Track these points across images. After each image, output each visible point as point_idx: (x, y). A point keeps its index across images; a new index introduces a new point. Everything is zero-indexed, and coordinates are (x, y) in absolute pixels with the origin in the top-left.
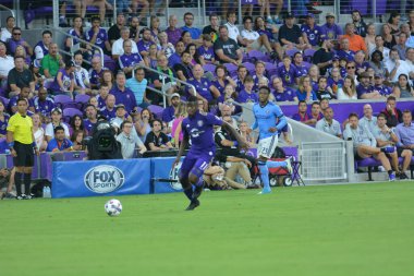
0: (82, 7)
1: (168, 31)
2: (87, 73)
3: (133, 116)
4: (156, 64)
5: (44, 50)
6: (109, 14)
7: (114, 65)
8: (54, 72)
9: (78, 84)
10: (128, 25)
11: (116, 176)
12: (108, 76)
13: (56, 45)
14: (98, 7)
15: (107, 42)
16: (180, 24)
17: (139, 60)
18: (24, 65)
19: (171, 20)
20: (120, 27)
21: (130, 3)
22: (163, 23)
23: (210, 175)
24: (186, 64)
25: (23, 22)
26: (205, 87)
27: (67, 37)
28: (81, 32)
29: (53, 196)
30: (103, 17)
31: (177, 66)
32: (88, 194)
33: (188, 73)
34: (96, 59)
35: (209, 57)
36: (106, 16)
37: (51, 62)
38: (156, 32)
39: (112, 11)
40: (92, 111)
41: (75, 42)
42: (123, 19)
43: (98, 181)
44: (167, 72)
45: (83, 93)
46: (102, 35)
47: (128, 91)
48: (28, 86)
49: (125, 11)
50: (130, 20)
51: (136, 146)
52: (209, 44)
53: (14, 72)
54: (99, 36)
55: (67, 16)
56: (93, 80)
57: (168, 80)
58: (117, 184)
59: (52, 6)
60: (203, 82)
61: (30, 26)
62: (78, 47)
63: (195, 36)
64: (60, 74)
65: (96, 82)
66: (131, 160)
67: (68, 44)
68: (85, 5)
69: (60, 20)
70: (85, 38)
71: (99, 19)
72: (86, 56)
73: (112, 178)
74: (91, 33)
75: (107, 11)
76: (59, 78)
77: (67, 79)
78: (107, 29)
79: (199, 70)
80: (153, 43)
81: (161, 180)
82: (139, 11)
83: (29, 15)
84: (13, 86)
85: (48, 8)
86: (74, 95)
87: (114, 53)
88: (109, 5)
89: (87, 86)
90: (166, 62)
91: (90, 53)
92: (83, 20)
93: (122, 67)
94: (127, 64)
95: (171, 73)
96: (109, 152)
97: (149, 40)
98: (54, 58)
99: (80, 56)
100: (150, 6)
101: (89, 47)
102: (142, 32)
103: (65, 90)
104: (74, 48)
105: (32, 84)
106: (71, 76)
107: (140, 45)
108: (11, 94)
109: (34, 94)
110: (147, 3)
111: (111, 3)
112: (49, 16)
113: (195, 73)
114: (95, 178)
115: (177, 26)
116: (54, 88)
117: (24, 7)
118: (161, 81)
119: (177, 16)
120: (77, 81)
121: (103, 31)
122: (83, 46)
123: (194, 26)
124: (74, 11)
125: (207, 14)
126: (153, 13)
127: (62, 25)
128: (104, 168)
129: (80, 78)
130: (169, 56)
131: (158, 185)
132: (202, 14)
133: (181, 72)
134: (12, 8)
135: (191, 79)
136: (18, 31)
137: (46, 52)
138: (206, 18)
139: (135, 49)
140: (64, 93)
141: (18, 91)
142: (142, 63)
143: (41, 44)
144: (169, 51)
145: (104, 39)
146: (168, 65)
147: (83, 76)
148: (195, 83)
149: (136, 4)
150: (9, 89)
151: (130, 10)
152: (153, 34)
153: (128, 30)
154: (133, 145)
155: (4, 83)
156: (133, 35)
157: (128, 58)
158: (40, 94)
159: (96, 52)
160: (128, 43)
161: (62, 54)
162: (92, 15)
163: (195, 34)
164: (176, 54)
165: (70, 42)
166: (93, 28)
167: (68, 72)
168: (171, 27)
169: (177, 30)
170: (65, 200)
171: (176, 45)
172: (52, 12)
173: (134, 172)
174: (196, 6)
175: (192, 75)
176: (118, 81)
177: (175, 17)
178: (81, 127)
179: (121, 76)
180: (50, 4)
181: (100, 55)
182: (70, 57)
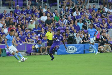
0: (65, 3)
1: (89, 9)
2: (67, 21)
4: (85, 18)
5: (55, 14)
6: (73, 5)
8: (58, 20)
9: (64, 24)
10: (78, 8)
13: (58, 13)
14: (69, 3)
15: (72, 12)
16: (92, 7)
17: (81, 17)
18: (50, 19)
19: (89, 6)
20: (75, 8)
21: (78, 2)
22: (87, 7)
23: (100, 49)
24: (93, 18)
25: (49, 7)
26: (98, 24)
27: (61, 11)
28: (65, 9)
29: (58, 54)
30: (71, 6)
31: (91, 19)
32: (67, 54)
33: (94, 21)
34: (69, 17)
35: (100, 16)
36: (72, 5)
37: (57, 18)
38: (85, 10)
39: (73, 4)
40: (68, 31)
41: (63, 12)
42: (76, 6)
43: (70, 50)
45: (66, 26)
46: (71, 10)
47: (78, 26)
48: (51, 24)
49: (77, 4)
50: (78, 6)
51: (80, 41)
52: (100, 13)
53: (47, 20)
54: (70, 11)
55: (61, 5)
56: (68, 23)
57: (88, 23)
58: (75, 51)
59: (57, 2)
60: (98, 23)
61: (51, 8)
62: (64, 14)
63: (96, 11)
64: (59, 21)
65: (69, 23)
67: (61, 13)
68: (66, 2)
69: (59, 6)
70: (66, 11)
71: (70, 6)
72: (66, 16)
73: (73, 49)
74: (68, 10)
75: (72, 4)
76: (59, 22)
78: (72, 9)
79: (97, 20)
80: (84, 13)
81: (86, 50)
83: (51, 5)
84: (47, 24)
85: (56, 3)
86: (63, 27)
87: (74, 15)
89: (67, 24)
90: (88, 18)
91: (68, 15)
92: (66, 6)
94: (77, 18)
95: (89, 21)
96: (72, 42)
97: (84, 12)
98: (58, 17)
99: (65, 16)
100: (84, 3)
101: (67, 13)
102: (81, 9)
103: (61, 25)
106: (62, 22)
107: (81, 13)
108: (46, 26)
109: (52, 26)
110: (83, 2)
111: (73, 2)
112: (56, 5)
113: (96, 21)
114: (69, 49)
115: (91, 8)
116: (58, 25)
117: (50, 3)
118: (87, 23)
119: (91, 5)
120: (64, 23)
121: (71, 9)
122: (66, 13)
123: (95, 8)
126: (85, 4)
127: (60, 8)
128: (71, 46)
129: (65, 22)
130: (89, 16)
131: (86, 51)
132: (98, 5)
133: (92, 21)
134: (46, 3)
135: (95, 22)
136: (49, 9)
137: (55, 15)
138: (99, 6)
139: (79, 14)
140: (60, 26)
141: (48, 26)
143: (54, 13)
144: (89, 15)
145: (71, 11)
146: (89, 19)
147: (66, 22)
149: (80, 2)
150: (46, 25)
151: (78, 4)
152: (84, 10)
153: (78, 9)
154: (79, 40)
155: (44, 23)
156: (79, 10)
157: (78, 17)
158: (54, 26)
160: (78, 13)
161: (60, 15)
162: (68, 5)
163: (96, 10)
164: (91, 16)
165: (62, 12)
166: (68, 8)
168: (89, 8)
169: (91, 9)
170: (61, 55)
172: (57, 4)
173: (79, 48)
174: (96, 3)
176: (75, 23)
177: (90, 6)
179: (76, 21)
182: (62, 16)
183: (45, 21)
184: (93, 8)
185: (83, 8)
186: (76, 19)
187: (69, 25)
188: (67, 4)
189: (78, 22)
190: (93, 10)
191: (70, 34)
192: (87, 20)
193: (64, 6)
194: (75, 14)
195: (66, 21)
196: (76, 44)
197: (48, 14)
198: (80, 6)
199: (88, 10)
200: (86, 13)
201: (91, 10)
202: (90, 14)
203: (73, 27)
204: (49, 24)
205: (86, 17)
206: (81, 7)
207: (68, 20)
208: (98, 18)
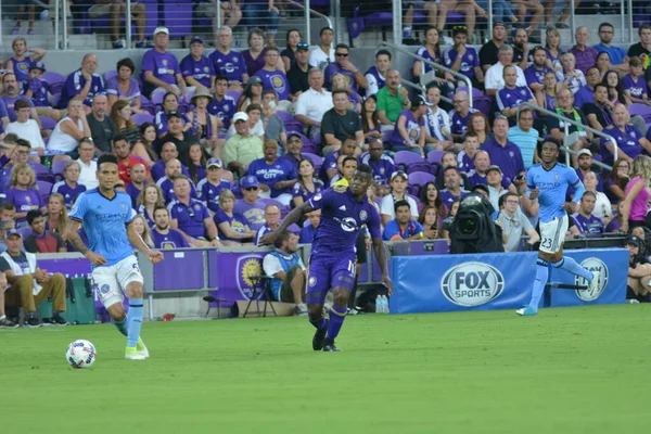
0: (439, 13)
1: (575, 50)
2: (447, 117)
3: (517, 185)
4: (554, 103)
5: (379, 80)
6: (481, 25)
7: (488, 104)
8: (393, 116)
9: (433, 134)
10: (510, 42)
11: (491, 280)
12: (480, 122)
13: (397, 73)
14: (464, 13)
15: (477, 69)
16: (593, 40)
17: (528, 97)
19: (579, 34)
20: (498, 45)
21: (515, 7)
22: (565, 38)
23: (639, 278)
25: (346, 36)
26: (632, 139)
27: (416, 60)
29: (393, 309)
30: (471, 30)
31: (587, 107)
32: (446, 307)
33: (605, 117)
34: (460, 95)
35: (638, 92)
36: (476, 27)
37: (390, 100)
38: (554, 53)
39: (486, 20)
40: (453, 177)
41: (428, 69)
42: (503, 32)
43: (463, 287)
44: (571, 116)
45: (440, 148)
46: (471, 57)
47: (511, 146)
48: (354, 137)
49: (506, 20)
50: (514, 34)
51: (524, 232)
53: (331, 115)
54: (465, 59)
55: (415, 28)
56: (455, 129)
57: (573, 129)
58: (492, 291)
59: (391, 11)
60: (628, 132)
61: (357, 42)
62: (432, 76)
63: (615, 60)
64: (403, 119)
65: (461, 129)
66: (515, 254)
67: (416, 72)
68: (444, 9)
69: (405, 33)
70: (442, 62)
71: (465, 32)
72: (444, 90)
73: (484, 283)
74: (453, 53)
75: (478, 19)
76: (401, 125)
77: (413, 125)
78: (478, 47)
79: (622, 113)
80: (550, 70)
81: (560, 286)
82: (528, 19)
83: (355, 25)
84: (330, 137)
85: (384, 15)
86: (426, 151)
87: (489, 85)
88: (481, 10)
89: (446, 138)
90: (571, 101)
91: (451, 85)
92: (440, 33)
93: (501, 107)
94: (508, 103)
95: (578, 118)
96: (475, 241)
97: (545, 65)
98: (395, 93)
99: (436, 91)
100: (546, 12)
101: (449, 76)
102: (532, 52)
103: (412, 143)
104: (427, 78)
105: (360, 133)
106: (420, 122)
107: (530, 74)
108: (326, 149)
109: (363, 150)
110: (541, 8)
111: (485, 6)
112: (387, 27)
113: (615, 117)
114: (459, 282)
115: (588, 44)
116: (394, 141)
117: (347, 12)
118: (562, 130)
119: (587, 28)
120: (431, 129)
121: (471, 51)
122: (440, 74)
124: (426, 20)
125: (635, 26)
126: (551, 23)
127: (407, 41)
128: (472, 266)
129: (436, 125)
130: (575, 90)
131: (558, 294)
132: (627, 26)
133: (593, 116)
134: (327, 13)
135: (611, 127)
136: (344, 51)
137: (381, 84)
138: (634, 32)
139: (521, 81)
140: (410, 149)
141: (337, 145)
142: (533, 103)
143: (374, 71)
144: (575, 83)
145: (472, 64)
146: (574, 105)
147: (441, 122)
148: (615, 133)
149: (524, 9)
150: (324, 142)
152: (549, 56)
153: (510, 50)
154: (518, 231)
155: (316, 133)
156: (518, 56)
157: (511, 93)
158: (372, 150)
159: (461, 84)
160: (510, 70)
163: (617, 55)
164: (586, 87)
165: (420, 68)
166: (456, 46)
167: (416, 115)
168: (579, 45)
169: (587, 50)
170: (411, 317)
171: (586, 74)
172: (391, 21)
173: (519, 272)
174: (619, 12)
175: (611, 121)
176: (496, 129)
177: (584, 30)
178: (438, 203)
179: (501, 122)
180: (389, 7)
181: (466, 89)
182: (420, 92)
183: (318, 119)
184: (597, 41)
185: (543, 44)
186: (497, 109)
187: (460, 141)
188: (448, 20)
189: (512, 122)
190: (597, 57)
191: (464, 196)
192: (566, 115)
193: (434, 31)
194: (494, 77)
195: (440, 120)
196: (502, 250)
197: (341, 80)
198: (522, 32)
199: (571, 56)
200: (560, 74)
201: (587, 58)
202: (582, 79)
203: (484, 154)
204: (345, 134)
205: (558, 97)
206: (531, 40)
207: (452, 113)
208: (628, 101)
